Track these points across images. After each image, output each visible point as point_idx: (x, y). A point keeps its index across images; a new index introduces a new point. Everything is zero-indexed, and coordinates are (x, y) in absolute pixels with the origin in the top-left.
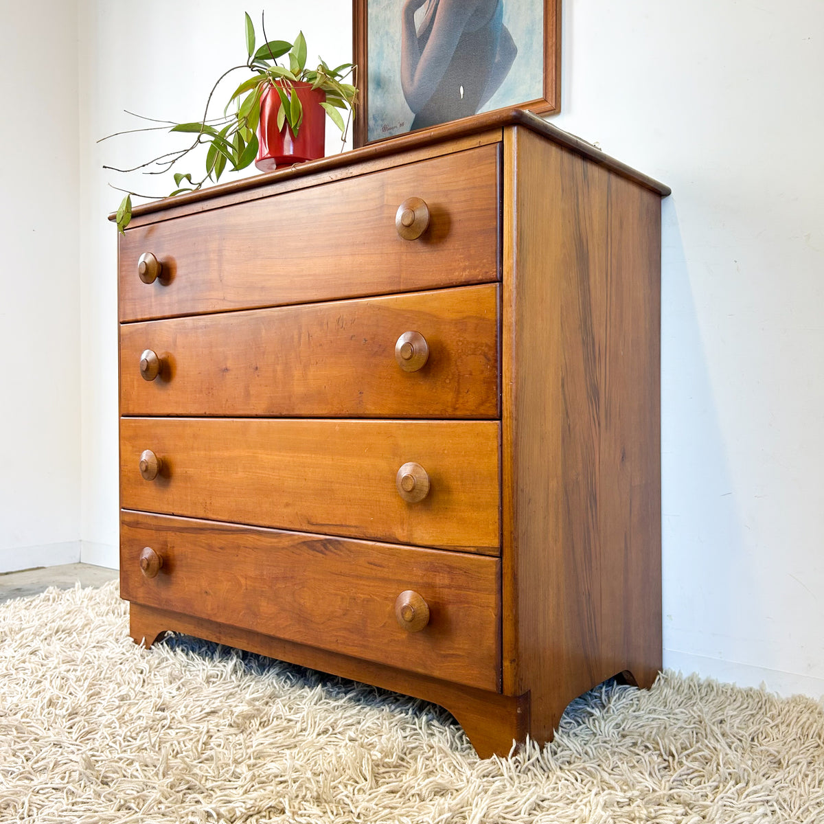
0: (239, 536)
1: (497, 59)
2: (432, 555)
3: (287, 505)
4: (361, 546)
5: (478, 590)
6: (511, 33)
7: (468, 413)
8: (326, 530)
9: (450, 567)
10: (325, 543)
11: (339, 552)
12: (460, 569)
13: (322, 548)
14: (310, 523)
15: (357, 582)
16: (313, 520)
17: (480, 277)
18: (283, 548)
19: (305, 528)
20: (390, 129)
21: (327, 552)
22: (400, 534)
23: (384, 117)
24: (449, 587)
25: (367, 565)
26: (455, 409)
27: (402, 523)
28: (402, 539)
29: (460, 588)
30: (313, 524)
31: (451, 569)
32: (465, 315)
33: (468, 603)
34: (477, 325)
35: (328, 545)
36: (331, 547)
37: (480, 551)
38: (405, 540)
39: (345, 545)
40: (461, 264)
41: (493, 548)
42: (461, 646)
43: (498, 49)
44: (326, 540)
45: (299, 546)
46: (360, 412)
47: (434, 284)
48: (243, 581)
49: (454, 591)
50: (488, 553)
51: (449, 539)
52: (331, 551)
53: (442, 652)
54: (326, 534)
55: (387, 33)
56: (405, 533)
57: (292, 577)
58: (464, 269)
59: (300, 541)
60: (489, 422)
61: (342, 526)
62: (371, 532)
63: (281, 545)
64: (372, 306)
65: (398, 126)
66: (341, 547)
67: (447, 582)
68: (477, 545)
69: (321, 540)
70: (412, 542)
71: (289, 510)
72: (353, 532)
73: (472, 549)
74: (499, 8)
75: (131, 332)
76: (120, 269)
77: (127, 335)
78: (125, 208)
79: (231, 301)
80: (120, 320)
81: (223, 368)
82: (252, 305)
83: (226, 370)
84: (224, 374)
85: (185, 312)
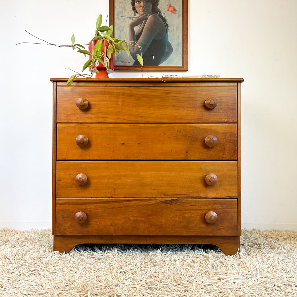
0: (130, 202)
1: (166, 50)
2: (215, 200)
3: (154, 190)
4: (187, 200)
5: (231, 209)
6: (171, 43)
7: (227, 159)
8: (172, 196)
9: (220, 203)
10: (171, 201)
11: (177, 203)
12: (225, 203)
13: (170, 203)
14: (164, 195)
15: (185, 212)
16: (166, 194)
17: (231, 121)
18: (152, 204)
19: (162, 197)
20: (124, 63)
21: (172, 204)
22: (202, 195)
23: (122, 58)
24: (221, 209)
25: (190, 206)
26: (223, 158)
27: (203, 192)
28: (203, 197)
29: (224, 209)
30: (166, 195)
31: (221, 204)
32: (226, 131)
33: (228, 212)
34: (230, 134)
35: (173, 201)
36: (174, 202)
37: (231, 197)
38: (205, 197)
39: (180, 201)
40: (225, 117)
41: (236, 196)
42: (225, 225)
43: (167, 47)
44: (172, 200)
45: (159, 203)
46: (186, 159)
47: (215, 122)
48: (132, 218)
49: (222, 210)
50: (234, 198)
51: (221, 195)
52: (174, 203)
53: (219, 228)
54: (172, 198)
55: (123, 30)
56: (205, 195)
57: (156, 214)
58: (226, 119)
59: (160, 201)
60: (234, 161)
61: (179, 195)
62: (191, 195)
63: (151, 203)
64: (191, 126)
65: (128, 63)
66: (178, 202)
67: (220, 207)
68: (230, 196)
69: (170, 200)
70: (207, 197)
71: (155, 191)
72: (184, 196)
73: (229, 197)
74: (167, 35)
75: (65, 127)
76: (57, 101)
77: (62, 128)
78: (72, 79)
79: (125, 120)
80: (57, 122)
81: (122, 143)
82: (137, 122)
83: (123, 144)
84: (122, 145)
85: (100, 121)
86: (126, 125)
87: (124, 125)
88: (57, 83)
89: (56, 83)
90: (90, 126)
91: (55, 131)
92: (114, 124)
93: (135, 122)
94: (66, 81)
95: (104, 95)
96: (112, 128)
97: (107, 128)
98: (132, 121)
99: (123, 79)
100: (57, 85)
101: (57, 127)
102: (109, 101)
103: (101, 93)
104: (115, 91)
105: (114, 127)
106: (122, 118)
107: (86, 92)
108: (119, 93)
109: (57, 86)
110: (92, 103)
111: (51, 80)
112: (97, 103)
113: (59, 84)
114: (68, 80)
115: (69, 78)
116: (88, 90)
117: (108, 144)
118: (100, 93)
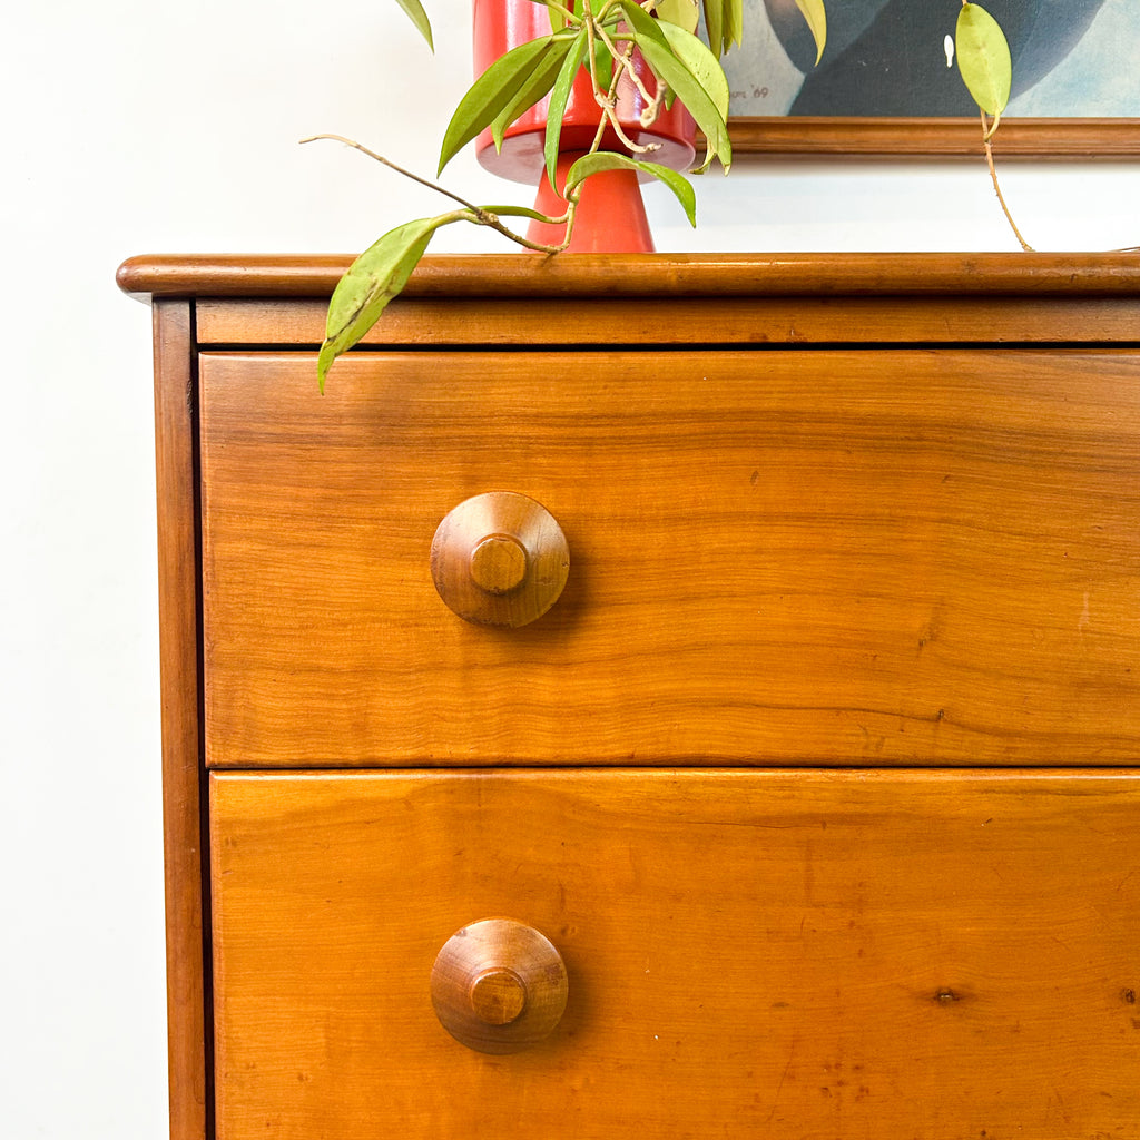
65: (749, 93)
75: (295, 816)
76: (207, 524)
77: (263, 824)
78: (382, 274)
79: (981, 730)
80: (210, 758)
81: (931, 986)
82: (1107, 755)
83: (947, 997)
84: (937, 1010)
85: (689, 748)
86: (988, 790)
87: (969, 789)
88: (201, 310)
89: (185, 309)
90: (578, 805)
91: (195, 851)
92: (853, 775)
93: (1081, 754)
94: (317, 294)
95: (737, 456)
96: (821, 820)
97: (765, 822)
98: (1052, 737)
99: (972, 260)
100: (200, 340)
101: (214, 815)
102: (800, 518)
103: (697, 427)
104: (867, 406)
105: (851, 808)
106: (941, 703)
107: (537, 419)
108: (915, 424)
109: (197, 348)
110: (606, 541)
111: (130, 285)
112: (656, 541)
113: (219, 323)
114: (334, 282)
115: (346, 262)
116: (553, 400)
117: (780, 1005)
118: (687, 428)
